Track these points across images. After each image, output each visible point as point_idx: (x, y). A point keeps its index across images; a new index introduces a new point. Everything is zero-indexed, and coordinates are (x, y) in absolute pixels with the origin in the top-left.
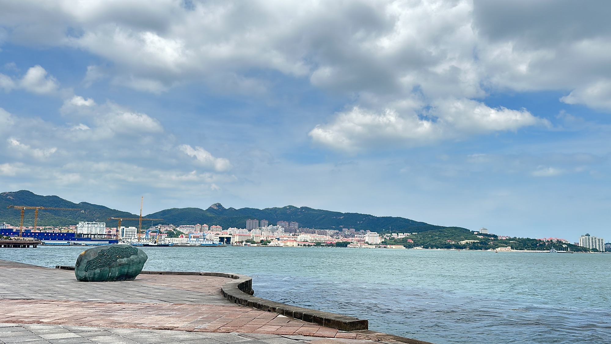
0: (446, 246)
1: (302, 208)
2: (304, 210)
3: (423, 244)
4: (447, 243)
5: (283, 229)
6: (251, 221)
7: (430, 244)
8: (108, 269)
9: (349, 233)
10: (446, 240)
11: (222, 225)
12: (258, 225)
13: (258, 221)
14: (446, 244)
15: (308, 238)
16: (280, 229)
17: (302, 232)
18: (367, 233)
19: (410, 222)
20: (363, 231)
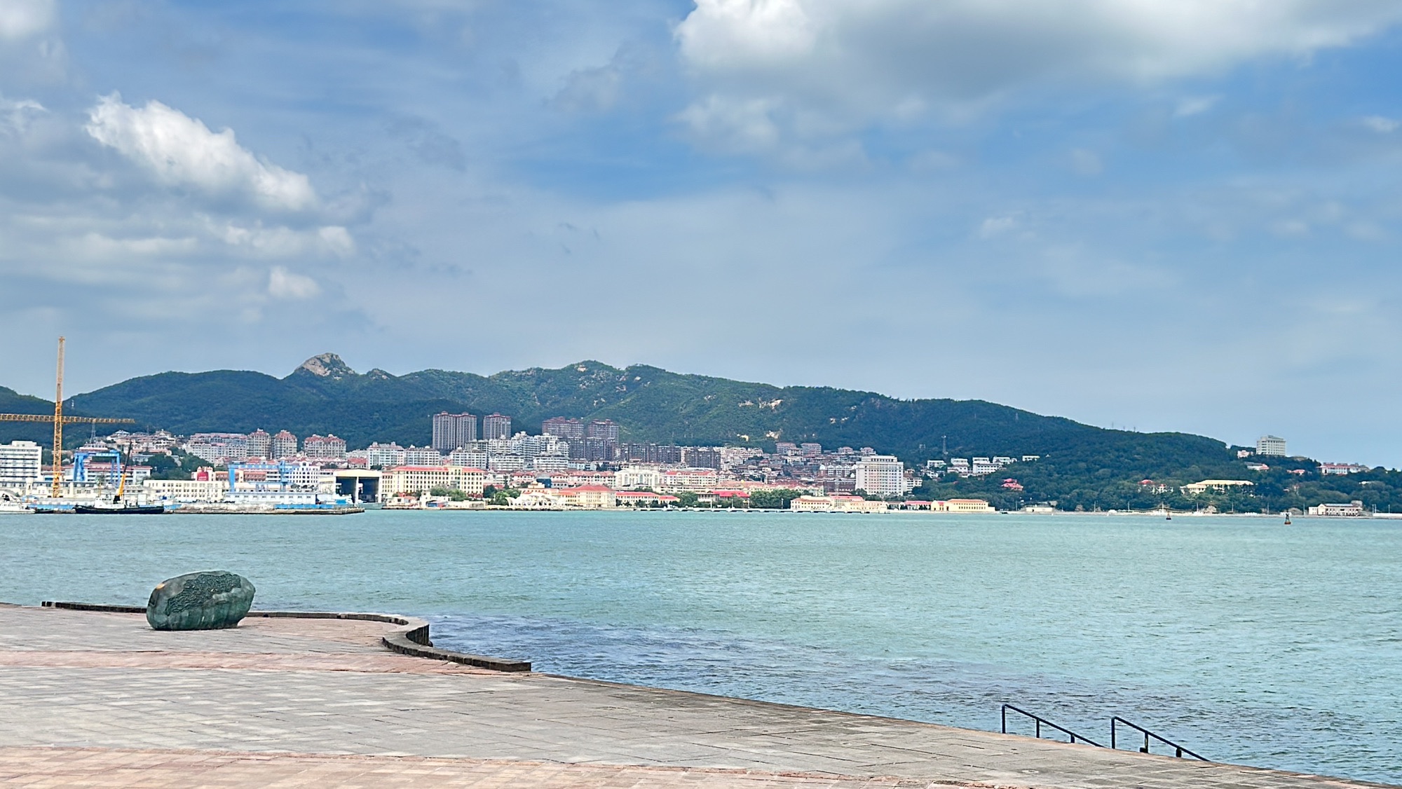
0: (1135, 503)
1: (633, 371)
2: (638, 378)
3: (1056, 494)
4: (1139, 491)
5: (566, 446)
6: (451, 419)
7: (1082, 494)
8: (201, 611)
9: (797, 459)
10: (1136, 481)
11: (345, 434)
12: (474, 431)
13: (473, 420)
14: (1136, 495)
15: (653, 478)
16: (554, 447)
17: (633, 455)
18: (860, 460)
19: (1017, 418)
20: (851, 452)
